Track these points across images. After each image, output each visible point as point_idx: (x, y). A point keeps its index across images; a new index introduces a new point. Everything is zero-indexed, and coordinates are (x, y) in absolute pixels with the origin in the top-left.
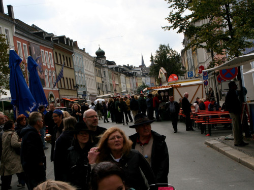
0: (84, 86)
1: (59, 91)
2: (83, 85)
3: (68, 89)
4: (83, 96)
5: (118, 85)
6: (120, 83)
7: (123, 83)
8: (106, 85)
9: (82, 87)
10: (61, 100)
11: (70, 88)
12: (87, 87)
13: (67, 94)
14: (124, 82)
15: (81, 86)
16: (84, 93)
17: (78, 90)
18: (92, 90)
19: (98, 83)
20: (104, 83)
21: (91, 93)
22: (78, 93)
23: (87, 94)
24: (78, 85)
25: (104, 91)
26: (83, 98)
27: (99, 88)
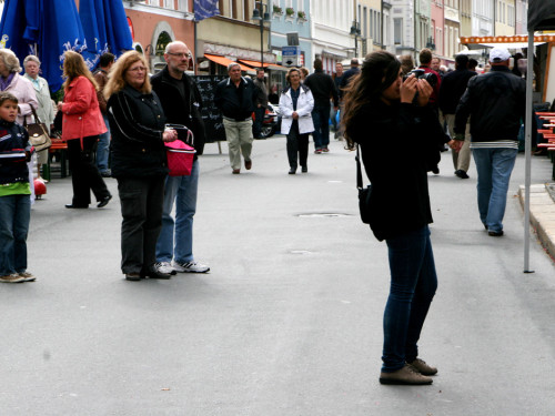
0: (300, 15)
1: (194, 23)
2: (297, 10)
3: (234, 22)
4: (284, 51)
5: (456, 24)
6: (466, 17)
7: (482, 19)
8: (398, 22)
9: (293, 19)
10: (200, 60)
11: (241, 17)
12: (314, 20)
13: (227, 40)
14: (489, 15)
15: (289, 12)
16: (290, 43)
17: (272, 29)
18: (335, 33)
19: (365, 8)
20: (392, 10)
21: (324, 46)
22: (272, 39)
23: (310, 48)
24: (277, 10)
25: (385, 44)
26: (286, 60)
27: (355, 30)
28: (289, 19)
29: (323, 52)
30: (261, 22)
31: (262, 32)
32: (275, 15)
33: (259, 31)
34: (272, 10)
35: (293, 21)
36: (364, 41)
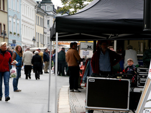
0: (18, 35)
2: (17, 33)
4: (12, 45)
8: (49, 38)
12: (23, 36)
15: (15, 34)
16: (13, 43)
17: (9, 38)
18: (29, 40)
19: (38, 33)
20: (47, 34)
21: (26, 44)
22: (9, 41)
23: (21, 44)
24: (11, 33)
25: (44, 44)
26: (12, 48)
27: (34, 40)
28: (14, 36)
29: (25, 46)
30: (4, 36)
31: (4, 39)
32: (10, 34)
33: (3, 38)
34: (9, 33)
35: (16, 36)
36: (38, 43)
